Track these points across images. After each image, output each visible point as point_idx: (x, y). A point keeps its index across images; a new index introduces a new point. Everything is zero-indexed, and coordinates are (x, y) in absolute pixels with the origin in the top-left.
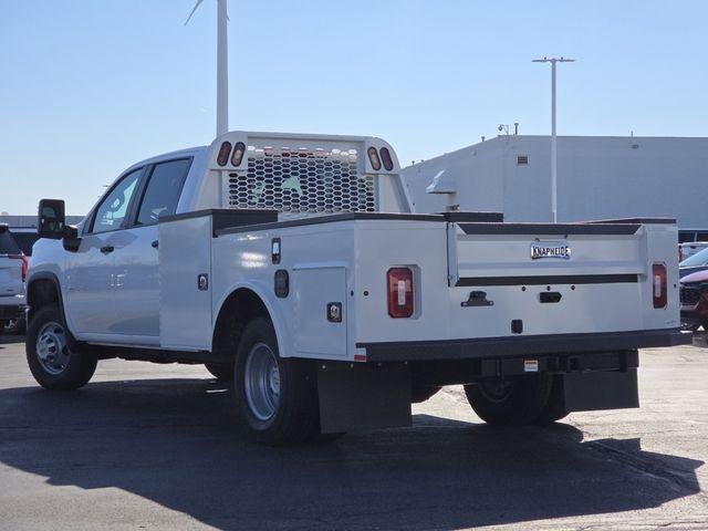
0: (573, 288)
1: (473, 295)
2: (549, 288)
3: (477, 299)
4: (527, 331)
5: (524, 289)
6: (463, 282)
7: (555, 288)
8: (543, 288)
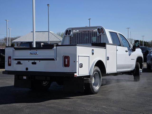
0: (40, 61)
1: (18, 62)
2: (34, 61)
3: (19, 63)
4: (29, 70)
5: (29, 61)
6: (16, 59)
7: (36, 61)
8: (33, 61)
